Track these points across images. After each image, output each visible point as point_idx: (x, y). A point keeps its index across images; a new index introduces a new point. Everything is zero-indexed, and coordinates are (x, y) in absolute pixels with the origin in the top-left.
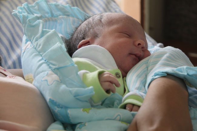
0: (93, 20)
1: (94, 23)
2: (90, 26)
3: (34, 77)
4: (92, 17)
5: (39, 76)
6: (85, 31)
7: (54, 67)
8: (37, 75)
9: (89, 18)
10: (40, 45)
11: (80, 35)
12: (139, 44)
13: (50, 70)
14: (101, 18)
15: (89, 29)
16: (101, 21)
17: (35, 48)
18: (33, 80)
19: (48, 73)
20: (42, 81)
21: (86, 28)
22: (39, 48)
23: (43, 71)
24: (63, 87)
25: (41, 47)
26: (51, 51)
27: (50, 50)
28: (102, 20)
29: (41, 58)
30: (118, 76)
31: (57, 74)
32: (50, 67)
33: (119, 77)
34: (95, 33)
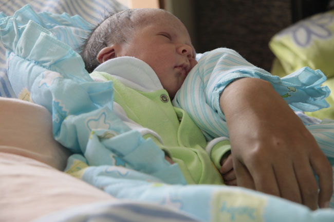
0: (118, 17)
1: (120, 21)
2: (114, 27)
3: (29, 89)
4: (115, 15)
5: (34, 84)
6: (106, 34)
7: (47, 64)
8: (32, 84)
9: (111, 15)
10: (21, 49)
11: (98, 39)
12: (184, 51)
13: (44, 69)
14: (130, 16)
15: (113, 31)
16: (129, 19)
17: (18, 55)
18: (29, 95)
19: (43, 75)
20: (40, 87)
21: (107, 29)
22: (21, 52)
23: (37, 76)
24: (68, 82)
25: (23, 51)
26: (37, 47)
27: (34, 46)
28: (132, 18)
29: (28, 62)
30: (165, 99)
31: (55, 70)
32: (44, 67)
33: (166, 101)
34: (122, 36)
